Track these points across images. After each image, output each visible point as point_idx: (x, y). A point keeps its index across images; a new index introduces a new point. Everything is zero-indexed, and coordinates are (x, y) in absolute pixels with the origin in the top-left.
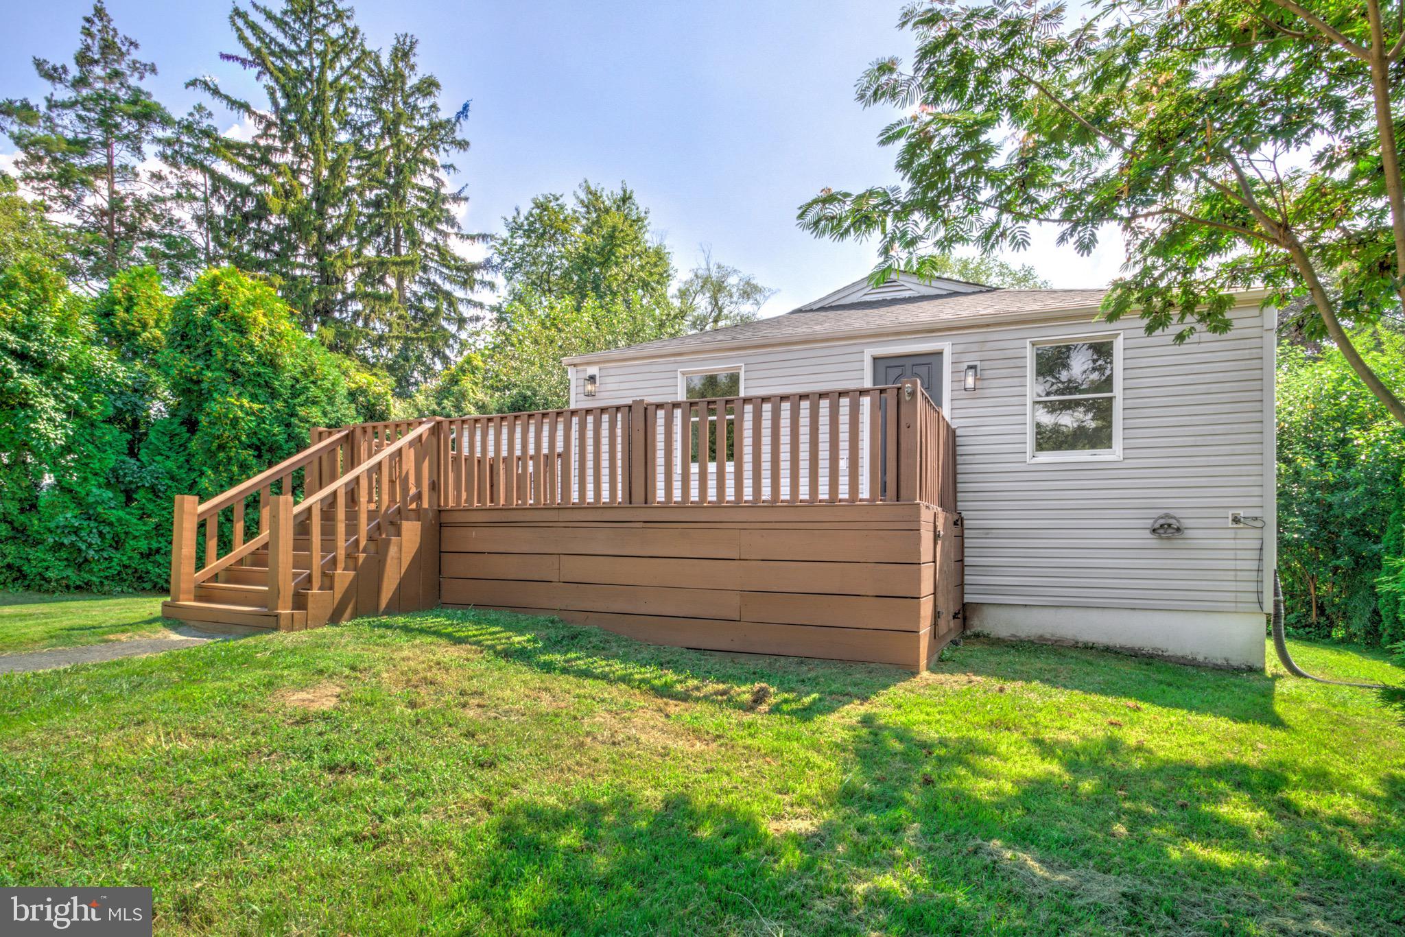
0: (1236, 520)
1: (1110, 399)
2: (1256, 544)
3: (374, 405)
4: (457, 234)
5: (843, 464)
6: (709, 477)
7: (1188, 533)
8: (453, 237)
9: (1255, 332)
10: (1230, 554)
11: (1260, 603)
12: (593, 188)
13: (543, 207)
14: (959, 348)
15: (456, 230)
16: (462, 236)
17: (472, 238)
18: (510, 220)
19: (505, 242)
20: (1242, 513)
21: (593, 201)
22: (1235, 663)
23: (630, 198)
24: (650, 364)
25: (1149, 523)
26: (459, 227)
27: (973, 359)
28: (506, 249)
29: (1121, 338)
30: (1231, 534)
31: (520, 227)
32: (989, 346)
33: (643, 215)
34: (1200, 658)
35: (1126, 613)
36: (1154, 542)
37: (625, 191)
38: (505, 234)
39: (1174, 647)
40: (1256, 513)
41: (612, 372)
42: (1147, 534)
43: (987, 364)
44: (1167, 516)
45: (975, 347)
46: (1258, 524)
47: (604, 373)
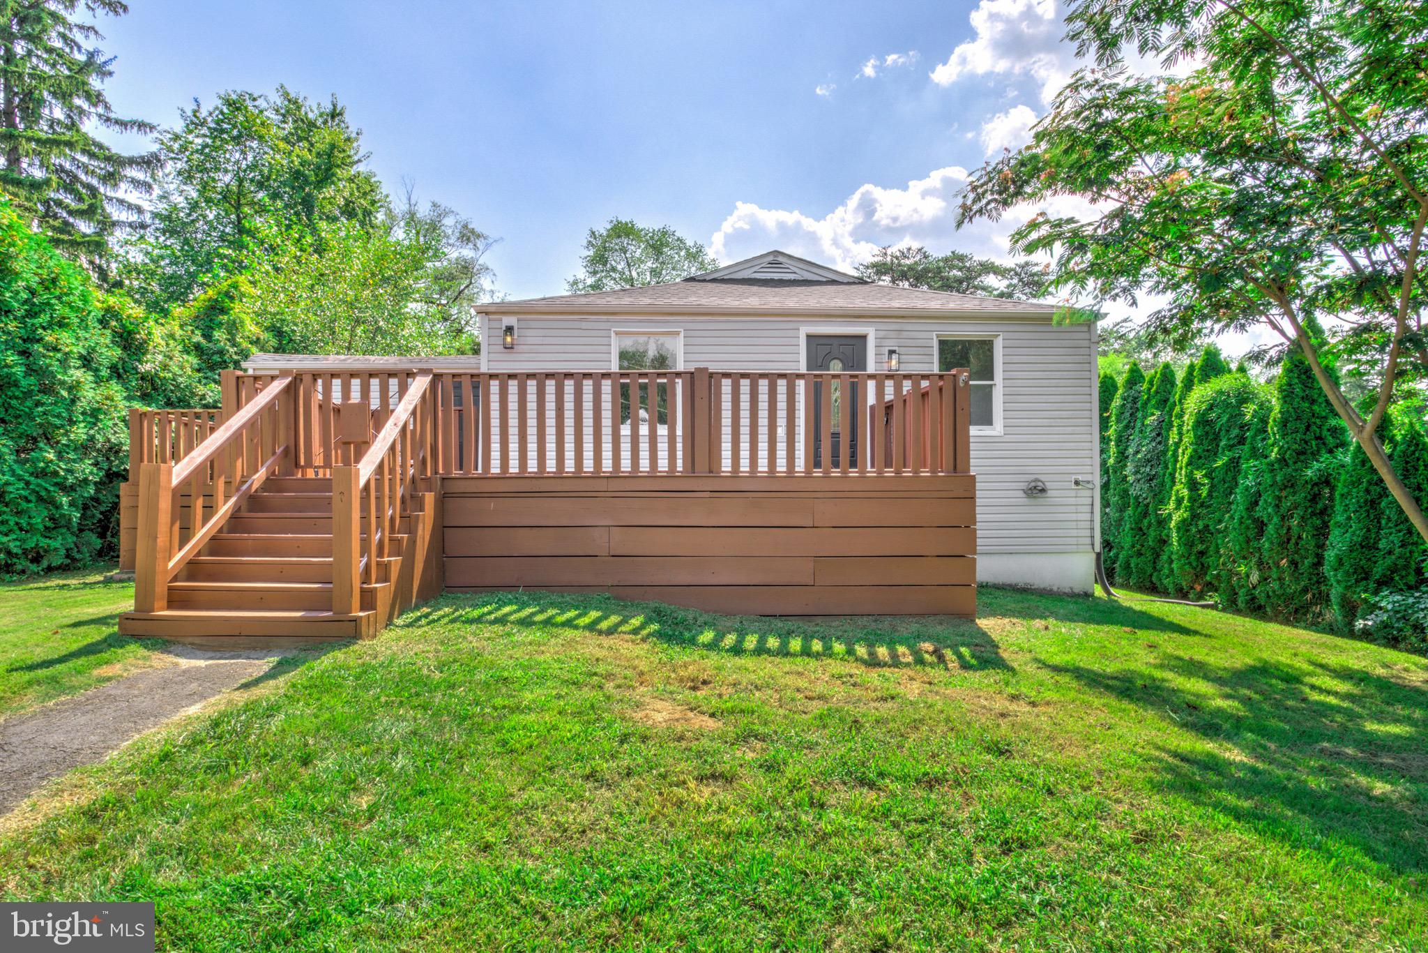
0: (1077, 483)
1: (991, 386)
2: (1089, 501)
3: (129, 333)
4: (100, 116)
5: (781, 432)
6: (641, 440)
7: (1050, 493)
8: (94, 119)
9: (1086, 343)
10: (1073, 509)
11: (1093, 545)
12: (292, 95)
13: (235, 105)
14: (882, 334)
15: (101, 110)
16: (108, 119)
17: (123, 124)
18: (189, 113)
19: (177, 137)
20: (1080, 478)
21: (291, 109)
22: (1076, 591)
23: (340, 114)
24: (580, 320)
25: (1024, 486)
26: (107, 107)
27: (891, 344)
28: (176, 146)
29: (1000, 338)
30: (1073, 493)
31: (203, 123)
32: (905, 334)
33: (354, 135)
34: (1055, 589)
35: (1006, 557)
36: (1026, 501)
37: (335, 106)
38: (179, 126)
39: (1038, 582)
40: (1089, 478)
41: (533, 324)
42: (1021, 494)
43: (902, 350)
44: (1037, 480)
45: (892, 334)
46: (1090, 486)
47: (523, 324)
